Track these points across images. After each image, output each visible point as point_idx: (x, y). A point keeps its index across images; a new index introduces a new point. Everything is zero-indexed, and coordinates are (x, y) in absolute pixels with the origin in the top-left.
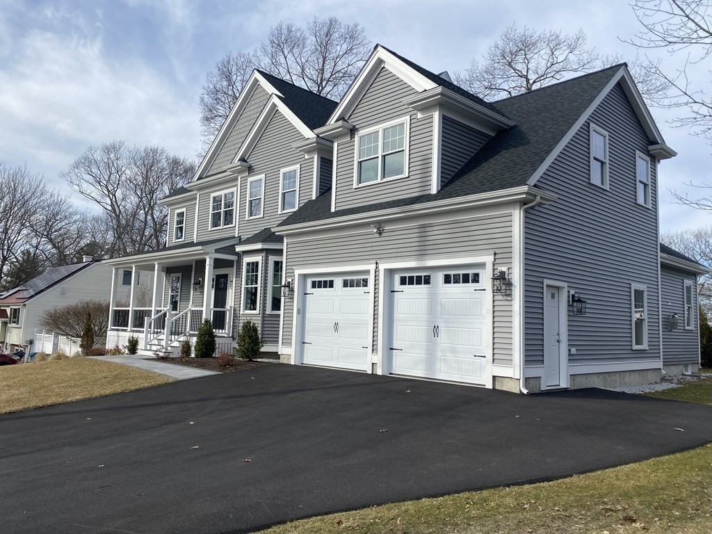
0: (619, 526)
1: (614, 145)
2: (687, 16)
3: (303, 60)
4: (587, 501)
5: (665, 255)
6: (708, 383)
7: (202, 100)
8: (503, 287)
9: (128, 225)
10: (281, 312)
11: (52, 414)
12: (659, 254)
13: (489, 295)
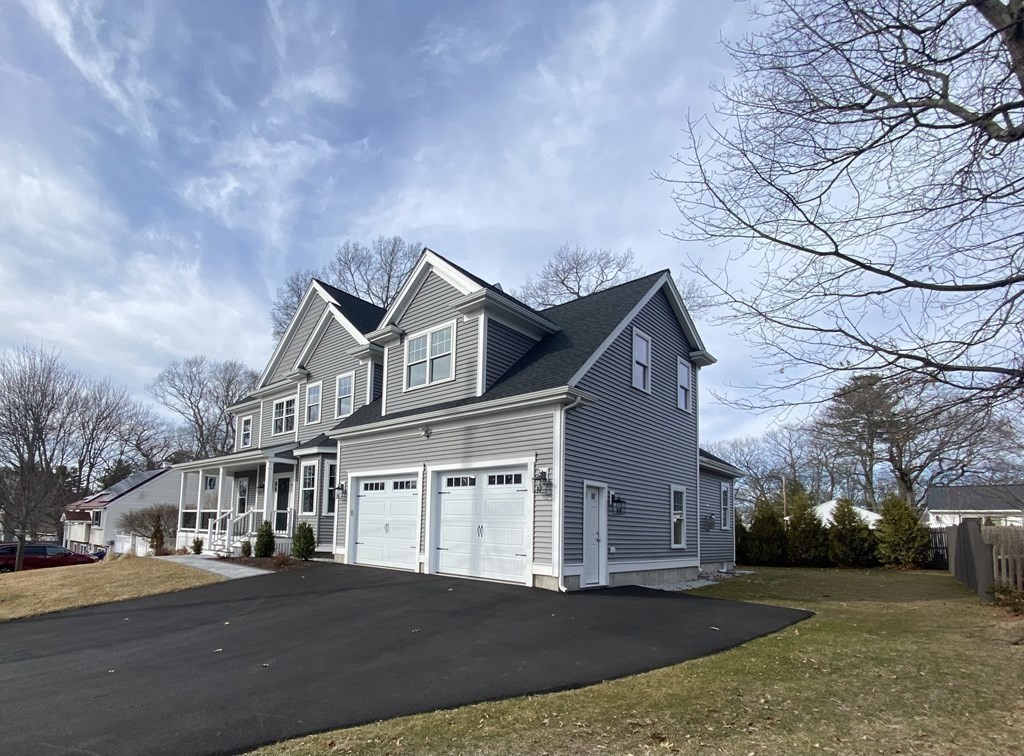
0: (646, 746)
1: (656, 350)
2: (729, 210)
3: (369, 278)
4: (614, 713)
5: (705, 459)
6: (742, 580)
7: (273, 315)
8: (544, 487)
9: (211, 434)
10: (336, 514)
11: (93, 614)
12: (699, 457)
13: (530, 495)
